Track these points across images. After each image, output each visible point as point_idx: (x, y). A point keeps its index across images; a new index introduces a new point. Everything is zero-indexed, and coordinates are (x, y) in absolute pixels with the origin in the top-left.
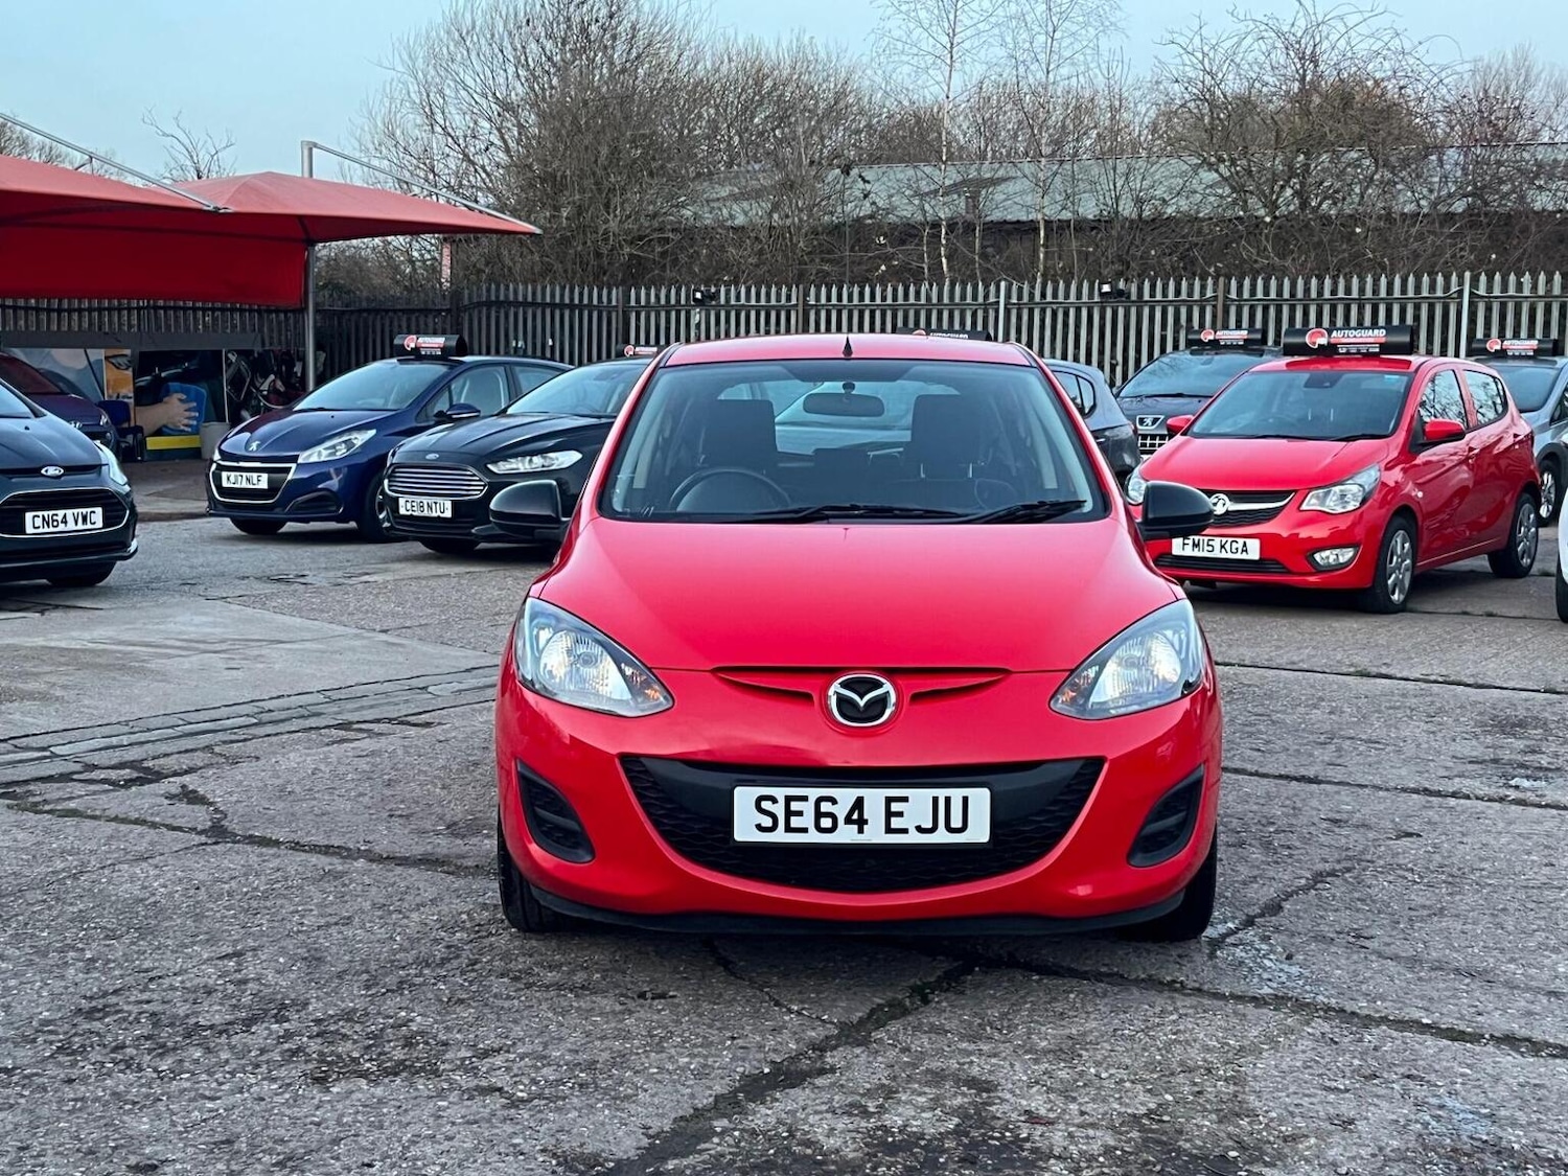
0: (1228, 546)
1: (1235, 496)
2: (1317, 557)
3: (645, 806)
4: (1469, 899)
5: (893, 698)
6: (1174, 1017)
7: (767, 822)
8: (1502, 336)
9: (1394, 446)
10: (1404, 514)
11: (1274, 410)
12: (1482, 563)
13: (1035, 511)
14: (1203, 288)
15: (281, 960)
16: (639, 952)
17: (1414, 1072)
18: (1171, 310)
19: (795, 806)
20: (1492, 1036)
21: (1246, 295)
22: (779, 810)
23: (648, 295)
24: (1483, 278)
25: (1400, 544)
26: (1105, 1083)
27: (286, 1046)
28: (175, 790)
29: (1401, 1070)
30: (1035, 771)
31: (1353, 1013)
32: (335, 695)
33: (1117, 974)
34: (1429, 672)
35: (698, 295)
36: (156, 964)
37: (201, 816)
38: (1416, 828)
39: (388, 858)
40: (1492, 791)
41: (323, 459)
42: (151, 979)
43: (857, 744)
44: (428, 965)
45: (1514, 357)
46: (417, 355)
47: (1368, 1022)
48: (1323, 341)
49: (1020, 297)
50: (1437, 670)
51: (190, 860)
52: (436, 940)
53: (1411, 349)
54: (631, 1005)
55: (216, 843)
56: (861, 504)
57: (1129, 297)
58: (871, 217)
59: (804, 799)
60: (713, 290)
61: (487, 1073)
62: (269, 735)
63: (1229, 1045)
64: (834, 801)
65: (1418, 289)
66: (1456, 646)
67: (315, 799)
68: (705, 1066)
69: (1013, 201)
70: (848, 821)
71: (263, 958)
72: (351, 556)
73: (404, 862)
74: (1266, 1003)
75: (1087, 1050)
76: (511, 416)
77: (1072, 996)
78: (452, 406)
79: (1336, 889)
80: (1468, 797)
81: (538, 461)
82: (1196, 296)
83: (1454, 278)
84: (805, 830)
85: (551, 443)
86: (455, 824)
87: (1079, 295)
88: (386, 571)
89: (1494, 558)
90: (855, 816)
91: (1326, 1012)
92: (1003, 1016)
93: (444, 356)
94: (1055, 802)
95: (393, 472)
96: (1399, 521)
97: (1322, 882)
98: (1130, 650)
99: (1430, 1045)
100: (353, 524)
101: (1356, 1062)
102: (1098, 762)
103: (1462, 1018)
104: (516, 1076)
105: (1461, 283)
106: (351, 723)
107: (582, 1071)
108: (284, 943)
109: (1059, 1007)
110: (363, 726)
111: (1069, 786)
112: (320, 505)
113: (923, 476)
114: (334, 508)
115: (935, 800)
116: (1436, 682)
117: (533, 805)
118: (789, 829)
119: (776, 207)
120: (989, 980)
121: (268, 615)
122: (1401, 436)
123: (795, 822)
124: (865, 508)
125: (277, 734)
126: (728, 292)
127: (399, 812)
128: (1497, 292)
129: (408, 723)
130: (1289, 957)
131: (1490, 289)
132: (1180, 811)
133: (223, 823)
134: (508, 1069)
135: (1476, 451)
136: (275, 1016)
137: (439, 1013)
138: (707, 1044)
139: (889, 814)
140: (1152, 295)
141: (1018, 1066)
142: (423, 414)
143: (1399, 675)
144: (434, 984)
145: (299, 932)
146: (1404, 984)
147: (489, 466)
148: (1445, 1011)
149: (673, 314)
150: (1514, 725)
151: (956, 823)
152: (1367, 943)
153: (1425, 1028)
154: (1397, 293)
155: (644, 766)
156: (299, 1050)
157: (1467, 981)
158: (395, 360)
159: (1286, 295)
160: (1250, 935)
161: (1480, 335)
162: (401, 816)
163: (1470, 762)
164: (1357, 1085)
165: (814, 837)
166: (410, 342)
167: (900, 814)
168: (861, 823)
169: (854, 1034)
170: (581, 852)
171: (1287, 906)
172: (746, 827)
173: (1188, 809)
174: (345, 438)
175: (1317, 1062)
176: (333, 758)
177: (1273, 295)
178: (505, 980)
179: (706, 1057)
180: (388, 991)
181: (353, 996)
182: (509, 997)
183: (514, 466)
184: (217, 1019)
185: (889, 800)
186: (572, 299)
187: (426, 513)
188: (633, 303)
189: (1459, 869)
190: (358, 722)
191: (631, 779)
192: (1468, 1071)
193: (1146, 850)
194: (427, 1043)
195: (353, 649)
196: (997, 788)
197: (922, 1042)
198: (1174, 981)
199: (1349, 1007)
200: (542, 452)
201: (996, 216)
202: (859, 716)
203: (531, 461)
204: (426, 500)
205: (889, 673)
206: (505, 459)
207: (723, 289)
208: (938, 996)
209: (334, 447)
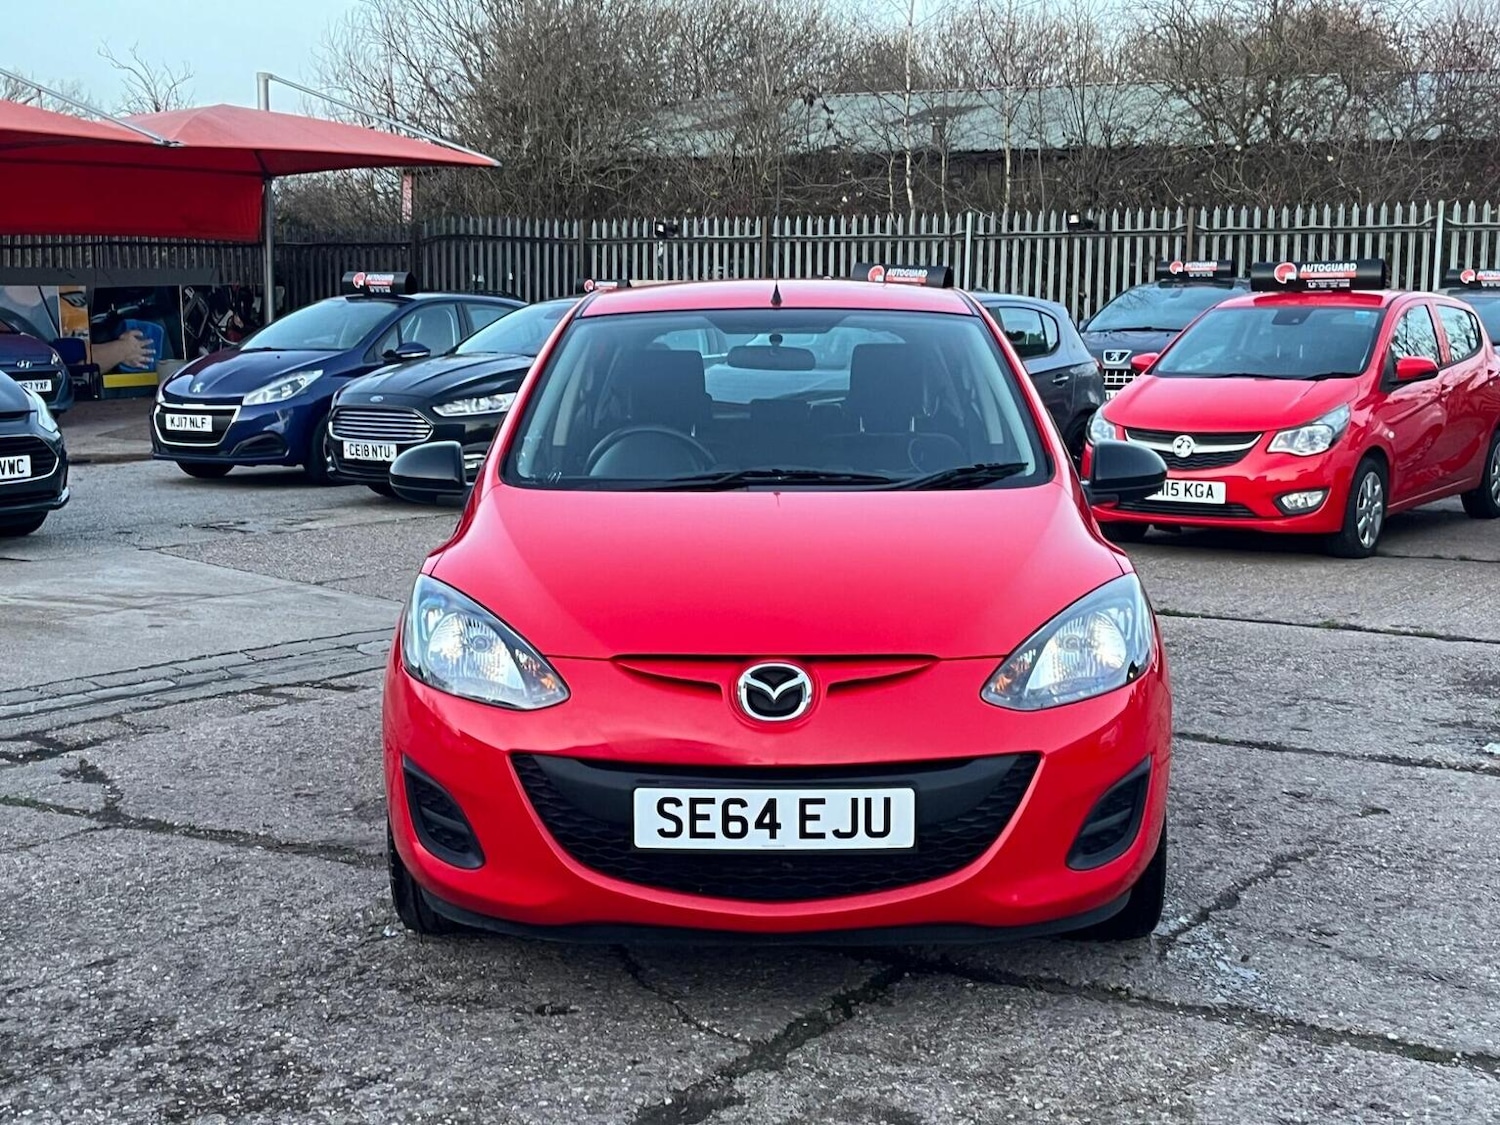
0: (1192, 490)
1: (1199, 438)
2: (1285, 500)
3: (539, 809)
4: (1440, 887)
5: (809, 689)
6: (1118, 1033)
7: (671, 827)
8: (1476, 267)
9: (1363, 386)
10: (1375, 456)
11: (1241, 347)
12: (1455, 503)
13: (972, 475)
14: (1173, 218)
15: (155, 969)
16: (543, 958)
17: (1378, 1100)
18: (1140, 241)
19: (701, 809)
20: (1463, 1054)
21: (1216, 225)
22: (683, 813)
23: (610, 228)
24: (1457, 207)
25: (1371, 486)
26: (1039, 1116)
27: (144, 1074)
28: (73, 765)
29: (1365, 1098)
30: (965, 768)
31: (1313, 1027)
32: (258, 655)
33: (1058, 980)
34: (1399, 623)
35: (661, 228)
36: (19, 974)
37: (94, 796)
38: (1382, 803)
39: (287, 844)
40: (1466, 759)
41: (268, 401)
42: (10, 993)
43: (769, 741)
44: (312, 974)
45: (1489, 288)
46: (366, 293)
47: (1329, 1037)
48: (1292, 276)
49: (987, 229)
50: (1407, 621)
51: (74, 849)
52: (324, 943)
53: (1382, 283)
54: (527, 1021)
55: (106, 828)
56: (784, 468)
57: (1097, 227)
58: (836, 148)
59: (711, 801)
60: (675, 222)
61: (360, 1107)
62: (183, 701)
63: (1176, 1067)
64: (743, 804)
65: (1391, 218)
66: (1427, 593)
67: (219, 775)
68: (601, 1097)
69: (979, 131)
70: (759, 824)
71: (135, 965)
72: (296, 501)
73: (303, 849)
74: (1219, 1015)
75: (1020, 1074)
76: (460, 356)
77: (1008, 1007)
78: (401, 345)
79: (1297, 876)
80: (1439, 766)
81: (485, 403)
82: (1166, 227)
83: (1428, 207)
84: (712, 835)
85: (498, 385)
86: (363, 804)
87: (1047, 227)
88: (330, 517)
89: (1467, 498)
90: (767, 820)
91: (1283, 1025)
92: (932, 1032)
93: (394, 294)
94: (987, 801)
95: (338, 414)
96: (1370, 462)
97: (1282, 867)
98: (1073, 631)
99: (1398, 1066)
100: (300, 467)
101: (1315, 1088)
102: (1034, 757)
103: (1431, 1032)
104: (391, 1110)
105: (1435, 212)
106: (272, 687)
107: (463, 1105)
108: (159, 948)
109: (993, 1020)
110: (284, 690)
111: (1003, 783)
112: (267, 447)
113: (863, 430)
114: (280, 451)
115: (855, 802)
116: (1406, 634)
117: (419, 803)
118: (694, 834)
119: (738, 138)
120: (919, 987)
121: (201, 567)
122: (1372, 374)
123: (701, 826)
124: (789, 473)
125: (191, 700)
126: (690, 226)
127: (306, 791)
128: (1471, 221)
129: (333, 687)
130: (1245, 959)
131: (1464, 217)
132: (1127, 807)
133: (117, 804)
134: (384, 1102)
135: (1450, 389)
136: (137, 1037)
137: (316, 1033)
138: (605, 1070)
139: (804, 818)
140: (1121, 226)
141: (944, 1095)
142: (371, 354)
143: (1368, 627)
144: (316, 997)
145: (179, 934)
146: (1368, 991)
147: (435, 409)
148: (1412, 1023)
149: (636, 247)
150: (1487, 683)
151: (878, 826)
152: (1328, 941)
153: (1389, 1045)
154: (1369, 223)
155: (535, 763)
156: (159, 1078)
157: (1437, 986)
158: (343, 298)
159: (1257, 225)
160: (1203, 931)
161: (1453, 265)
162: (307, 795)
163: (1442, 725)
164: (1316, 1117)
165: (721, 843)
166: (359, 279)
167: (816, 818)
168: (773, 827)
169: (767, 1056)
170: (470, 856)
171: (1244, 896)
172: (647, 832)
173: (1133, 806)
174: (291, 379)
175: (1273, 1088)
176: (245, 729)
177: (1243, 225)
178: (394, 992)
179: (602, 1086)
180: (264, 1006)
181: (225, 1014)
182: (395, 1014)
183: (461, 409)
184: (74, 1042)
185: (804, 803)
186: (532, 232)
187: (371, 457)
188: (594, 236)
189: (1430, 851)
190: (279, 686)
191: (523, 779)
192: (1438, 1099)
193: (1087, 851)
194: (298, 1070)
195: (284, 604)
196: (923, 788)
197: (843, 1065)
198: (1120, 989)
199: (1311, 1019)
200: (490, 394)
201: (963, 145)
202: (773, 709)
203: (478, 403)
204: (371, 444)
205: (806, 662)
206: (451, 401)
207: (685, 222)
208: (863, 1008)
209: (280, 388)
